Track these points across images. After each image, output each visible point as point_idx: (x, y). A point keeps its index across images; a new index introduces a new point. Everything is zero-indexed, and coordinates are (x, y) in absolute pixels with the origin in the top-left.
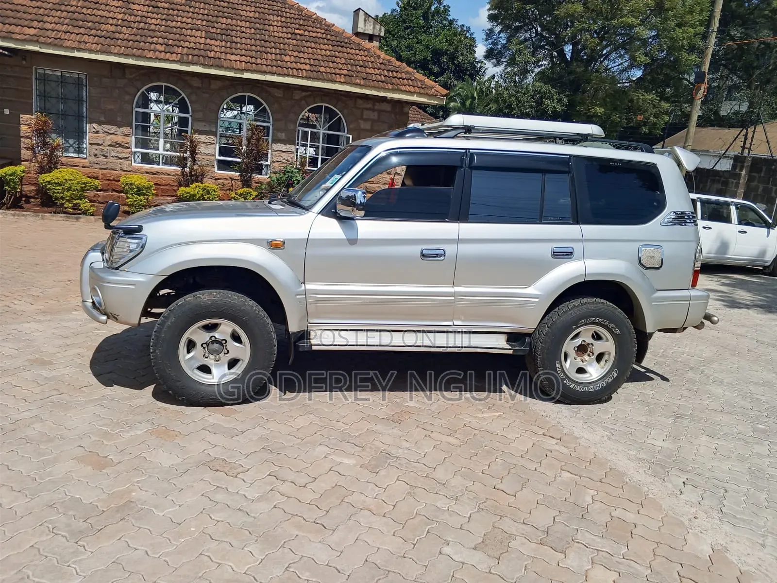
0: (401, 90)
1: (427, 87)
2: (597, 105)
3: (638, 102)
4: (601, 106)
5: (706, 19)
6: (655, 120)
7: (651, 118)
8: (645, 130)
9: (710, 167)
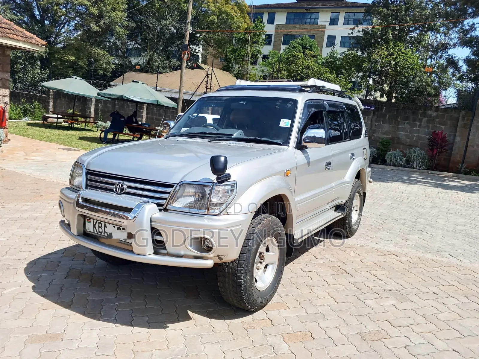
0: (10, 38)
1: (26, 37)
2: (69, 54)
3: (95, 55)
4: (72, 55)
5: (126, 9)
6: (106, 66)
7: (104, 65)
8: (101, 72)
9: (188, 99)
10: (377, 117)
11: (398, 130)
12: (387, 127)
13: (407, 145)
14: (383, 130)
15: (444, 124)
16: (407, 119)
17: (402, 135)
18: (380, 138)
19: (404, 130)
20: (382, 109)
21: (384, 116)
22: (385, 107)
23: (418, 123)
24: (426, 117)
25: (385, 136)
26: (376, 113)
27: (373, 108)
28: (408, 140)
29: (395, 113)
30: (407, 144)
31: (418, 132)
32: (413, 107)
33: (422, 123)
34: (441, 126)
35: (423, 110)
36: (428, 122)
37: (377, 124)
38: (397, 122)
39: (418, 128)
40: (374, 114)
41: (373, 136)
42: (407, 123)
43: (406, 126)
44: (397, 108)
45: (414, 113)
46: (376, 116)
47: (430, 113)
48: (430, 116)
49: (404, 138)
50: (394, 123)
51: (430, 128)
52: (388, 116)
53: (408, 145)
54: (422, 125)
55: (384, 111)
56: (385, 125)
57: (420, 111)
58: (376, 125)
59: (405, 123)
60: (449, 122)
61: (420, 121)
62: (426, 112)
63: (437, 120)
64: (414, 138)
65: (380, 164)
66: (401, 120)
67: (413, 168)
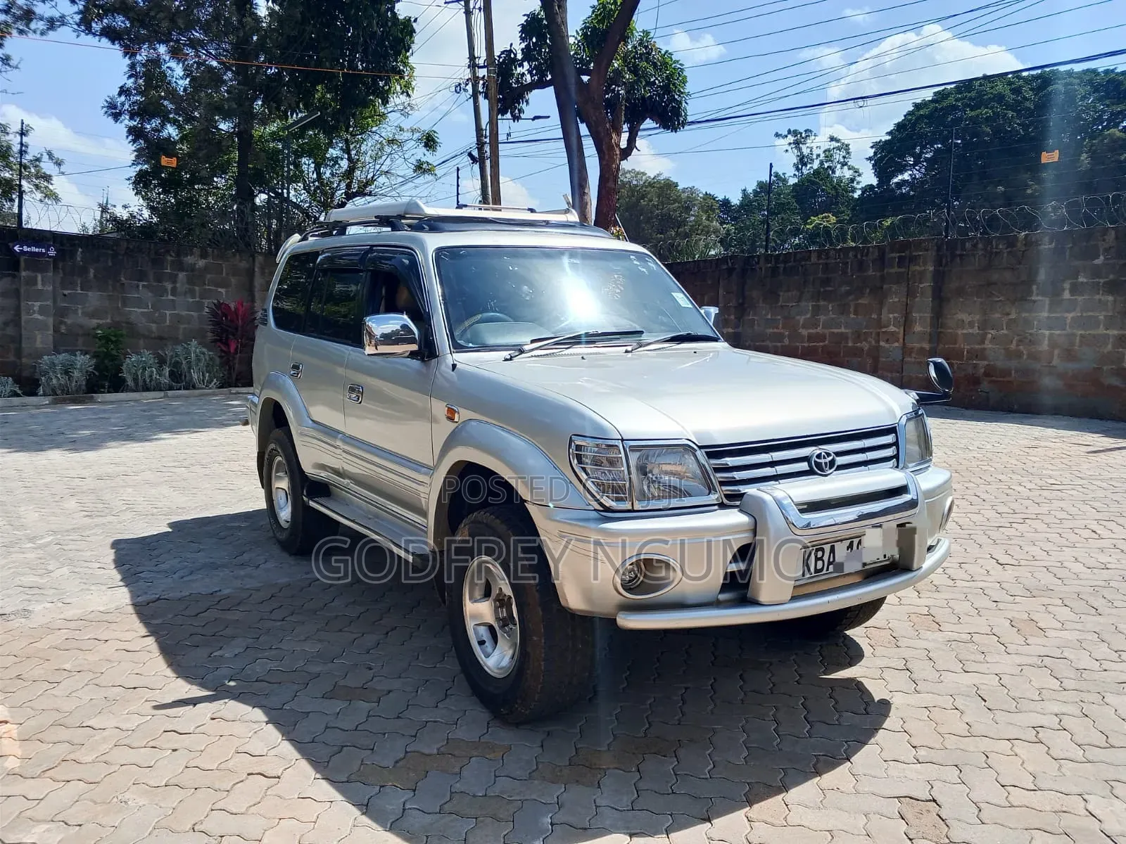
10: (64, 274)
11: (125, 305)
12: (94, 298)
13: (152, 338)
14: (87, 305)
15: (225, 284)
16: (142, 276)
17: (136, 313)
18: (81, 327)
19: (139, 303)
20: (73, 255)
21: (83, 271)
22: (80, 250)
23: (169, 286)
24: (183, 271)
25: (95, 322)
26: (60, 265)
27: (52, 253)
28: (154, 326)
29: (110, 264)
30: (153, 335)
31: (173, 305)
32: (149, 249)
33: (178, 285)
34: (220, 290)
35: (173, 255)
36: (191, 281)
37: (66, 292)
38: (118, 284)
39: (171, 297)
40: (56, 268)
41: (61, 322)
42: (143, 286)
43: (142, 292)
44: (113, 250)
45: (157, 262)
46: (61, 271)
47: (190, 262)
48: (192, 268)
49: (144, 320)
50: (110, 287)
51: (197, 294)
52: (92, 271)
53: (155, 338)
54: (179, 290)
55: (79, 259)
56: (90, 294)
57: (169, 258)
58: (65, 295)
59: (138, 286)
60: (233, 280)
61: (173, 279)
62: (182, 258)
63: (209, 276)
64: (166, 321)
65: (109, 392)
66: (126, 279)
67: (194, 387)
